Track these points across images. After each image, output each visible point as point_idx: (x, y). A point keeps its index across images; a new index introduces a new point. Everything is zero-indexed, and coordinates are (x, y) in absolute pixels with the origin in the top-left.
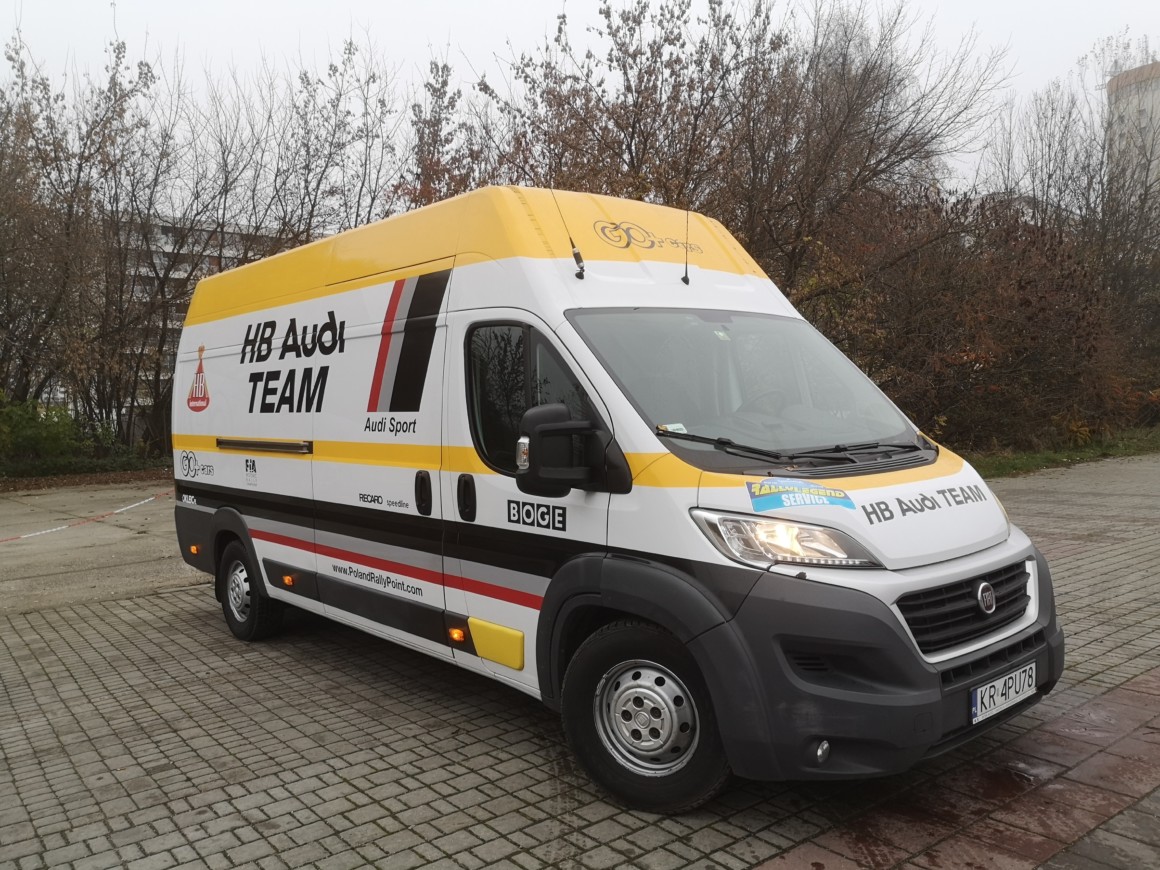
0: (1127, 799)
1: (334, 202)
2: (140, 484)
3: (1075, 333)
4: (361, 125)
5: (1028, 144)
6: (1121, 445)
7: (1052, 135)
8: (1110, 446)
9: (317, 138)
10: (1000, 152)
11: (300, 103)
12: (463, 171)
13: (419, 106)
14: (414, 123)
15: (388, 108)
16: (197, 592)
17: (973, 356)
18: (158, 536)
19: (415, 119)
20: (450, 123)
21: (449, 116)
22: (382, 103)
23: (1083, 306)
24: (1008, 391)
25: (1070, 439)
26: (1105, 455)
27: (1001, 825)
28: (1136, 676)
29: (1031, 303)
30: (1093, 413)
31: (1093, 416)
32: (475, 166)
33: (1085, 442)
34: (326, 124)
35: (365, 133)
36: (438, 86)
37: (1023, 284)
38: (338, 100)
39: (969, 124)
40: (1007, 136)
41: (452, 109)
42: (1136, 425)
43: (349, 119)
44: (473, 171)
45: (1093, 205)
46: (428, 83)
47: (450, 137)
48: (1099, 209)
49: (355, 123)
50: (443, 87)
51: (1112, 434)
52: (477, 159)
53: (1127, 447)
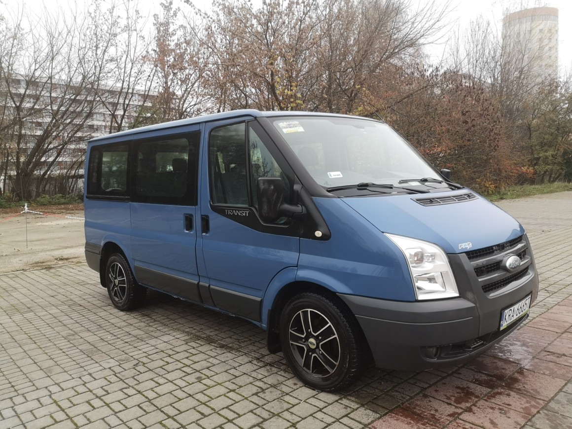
0: (541, 402)
1: (112, 66)
2: (5, 215)
3: (488, 138)
4: (126, 24)
5: (467, 44)
6: (509, 194)
7: (478, 41)
8: (504, 194)
9: (101, 30)
10: (453, 48)
11: (92, 11)
12: (182, 51)
13: (157, 15)
14: (155, 24)
15: (140, 15)
16: (13, 276)
17: (439, 149)
18: (4, 244)
19: (155, 22)
20: (174, 24)
21: (173, 21)
22: (137, 12)
23: (492, 125)
24: (455, 167)
25: (485, 191)
26: (502, 199)
27: (467, 424)
28: (535, 318)
29: (468, 122)
30: (496, 178)
31: (496, 179)
32: (188, 48)
33: (492, 192)
34: (106, 22)
35: (127, 28)
36: (167, 5)
37: (464, 112)
38: (113, 10)
39: (440, 29)
40: (456, 40)
41: (175, 17)
42: (516, 184)
43: (119, 20)
44: (187, 50)
45: (496, 77)
46: (162, 3)
47: (174, 32)
48: (499, 78)
49: (123, 23)
50: (170, 5)
51: (505, 188)
52: (188, 44)
53: (512, 195)
